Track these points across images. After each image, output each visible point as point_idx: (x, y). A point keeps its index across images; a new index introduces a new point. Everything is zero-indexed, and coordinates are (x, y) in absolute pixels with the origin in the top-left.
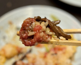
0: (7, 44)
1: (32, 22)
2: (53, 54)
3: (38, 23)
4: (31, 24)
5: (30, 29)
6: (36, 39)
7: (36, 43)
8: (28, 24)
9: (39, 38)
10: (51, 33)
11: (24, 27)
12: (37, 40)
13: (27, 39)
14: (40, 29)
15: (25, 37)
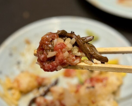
0: (22, 72)
1: (53, 39)
2: (88, 88)
3: (61, 40)
4: (51, 41)
5: (50, 47)
6: (58, 62)
7: (59, 67)
8: (47, 41)
9: (62, 60)
10: (79, 54)
11: (42, 46)
12: (60, 63)
13: (47, 61)
14: (63, 48)
15: (43, 59)
